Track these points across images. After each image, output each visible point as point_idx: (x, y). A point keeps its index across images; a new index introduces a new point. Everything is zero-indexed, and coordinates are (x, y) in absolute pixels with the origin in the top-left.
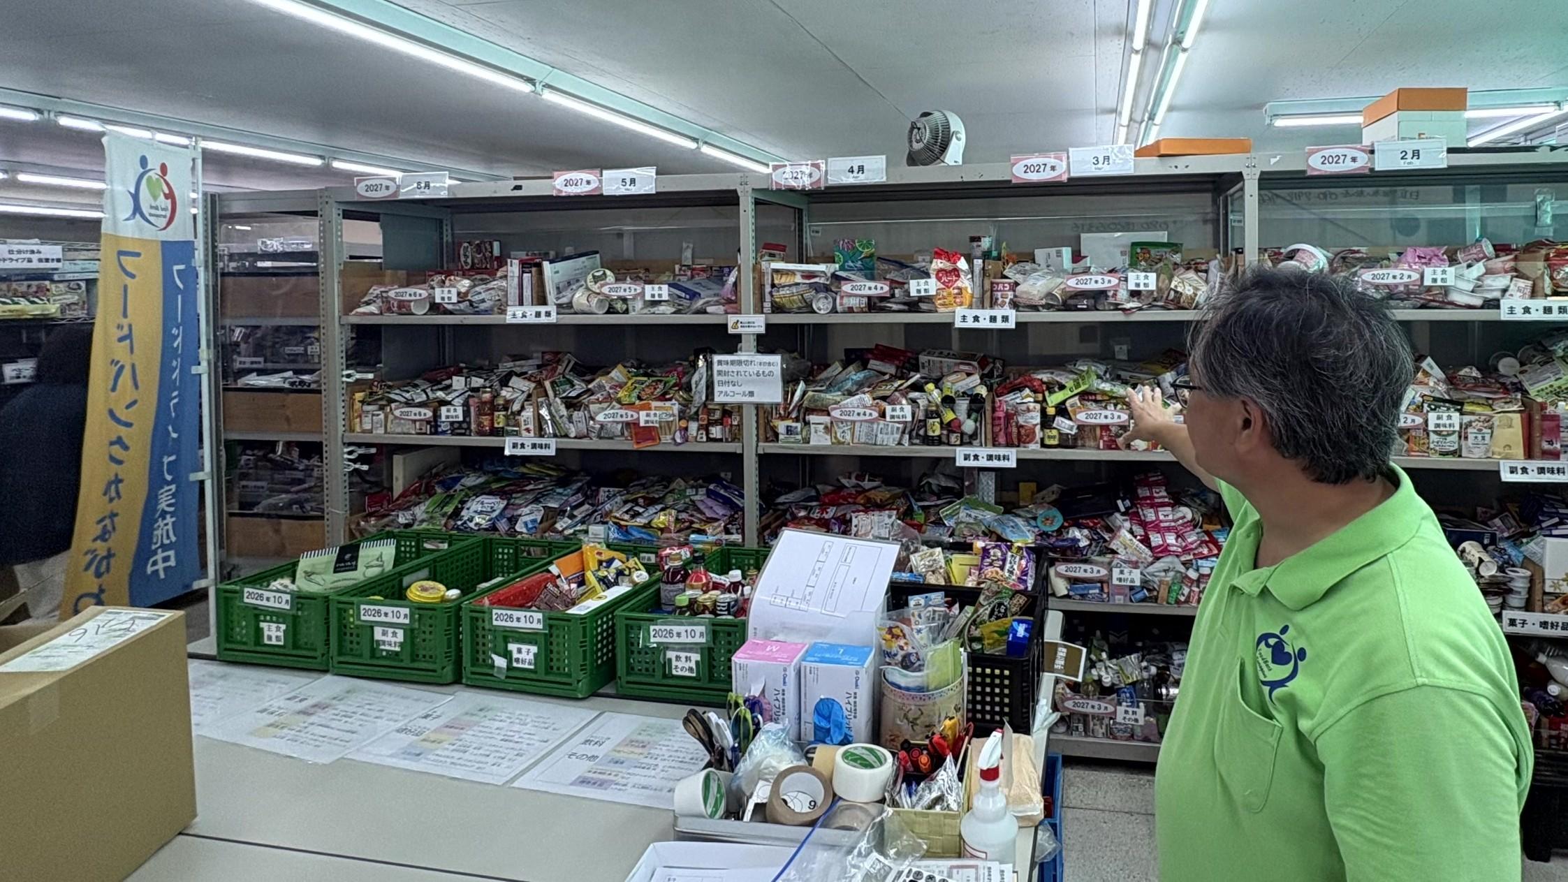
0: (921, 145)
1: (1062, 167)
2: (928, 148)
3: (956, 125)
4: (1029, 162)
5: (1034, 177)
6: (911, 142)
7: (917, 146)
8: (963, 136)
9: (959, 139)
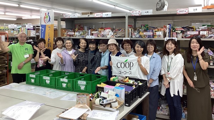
0: (159, 7)
1: (187, 11)
2: (160, 7)
3: (166, 3)
4: (180, 10)
5: (181, 13)
6: (157, 6)
7: (158, 7)
8: (167, 5)
9: (166, 5)
